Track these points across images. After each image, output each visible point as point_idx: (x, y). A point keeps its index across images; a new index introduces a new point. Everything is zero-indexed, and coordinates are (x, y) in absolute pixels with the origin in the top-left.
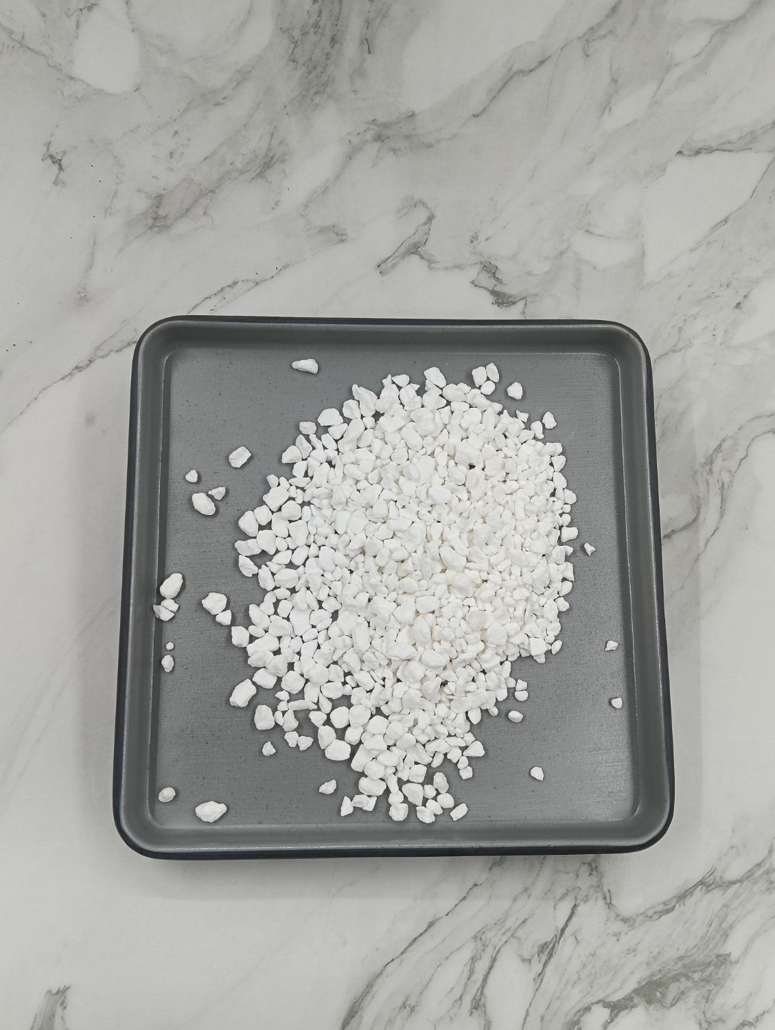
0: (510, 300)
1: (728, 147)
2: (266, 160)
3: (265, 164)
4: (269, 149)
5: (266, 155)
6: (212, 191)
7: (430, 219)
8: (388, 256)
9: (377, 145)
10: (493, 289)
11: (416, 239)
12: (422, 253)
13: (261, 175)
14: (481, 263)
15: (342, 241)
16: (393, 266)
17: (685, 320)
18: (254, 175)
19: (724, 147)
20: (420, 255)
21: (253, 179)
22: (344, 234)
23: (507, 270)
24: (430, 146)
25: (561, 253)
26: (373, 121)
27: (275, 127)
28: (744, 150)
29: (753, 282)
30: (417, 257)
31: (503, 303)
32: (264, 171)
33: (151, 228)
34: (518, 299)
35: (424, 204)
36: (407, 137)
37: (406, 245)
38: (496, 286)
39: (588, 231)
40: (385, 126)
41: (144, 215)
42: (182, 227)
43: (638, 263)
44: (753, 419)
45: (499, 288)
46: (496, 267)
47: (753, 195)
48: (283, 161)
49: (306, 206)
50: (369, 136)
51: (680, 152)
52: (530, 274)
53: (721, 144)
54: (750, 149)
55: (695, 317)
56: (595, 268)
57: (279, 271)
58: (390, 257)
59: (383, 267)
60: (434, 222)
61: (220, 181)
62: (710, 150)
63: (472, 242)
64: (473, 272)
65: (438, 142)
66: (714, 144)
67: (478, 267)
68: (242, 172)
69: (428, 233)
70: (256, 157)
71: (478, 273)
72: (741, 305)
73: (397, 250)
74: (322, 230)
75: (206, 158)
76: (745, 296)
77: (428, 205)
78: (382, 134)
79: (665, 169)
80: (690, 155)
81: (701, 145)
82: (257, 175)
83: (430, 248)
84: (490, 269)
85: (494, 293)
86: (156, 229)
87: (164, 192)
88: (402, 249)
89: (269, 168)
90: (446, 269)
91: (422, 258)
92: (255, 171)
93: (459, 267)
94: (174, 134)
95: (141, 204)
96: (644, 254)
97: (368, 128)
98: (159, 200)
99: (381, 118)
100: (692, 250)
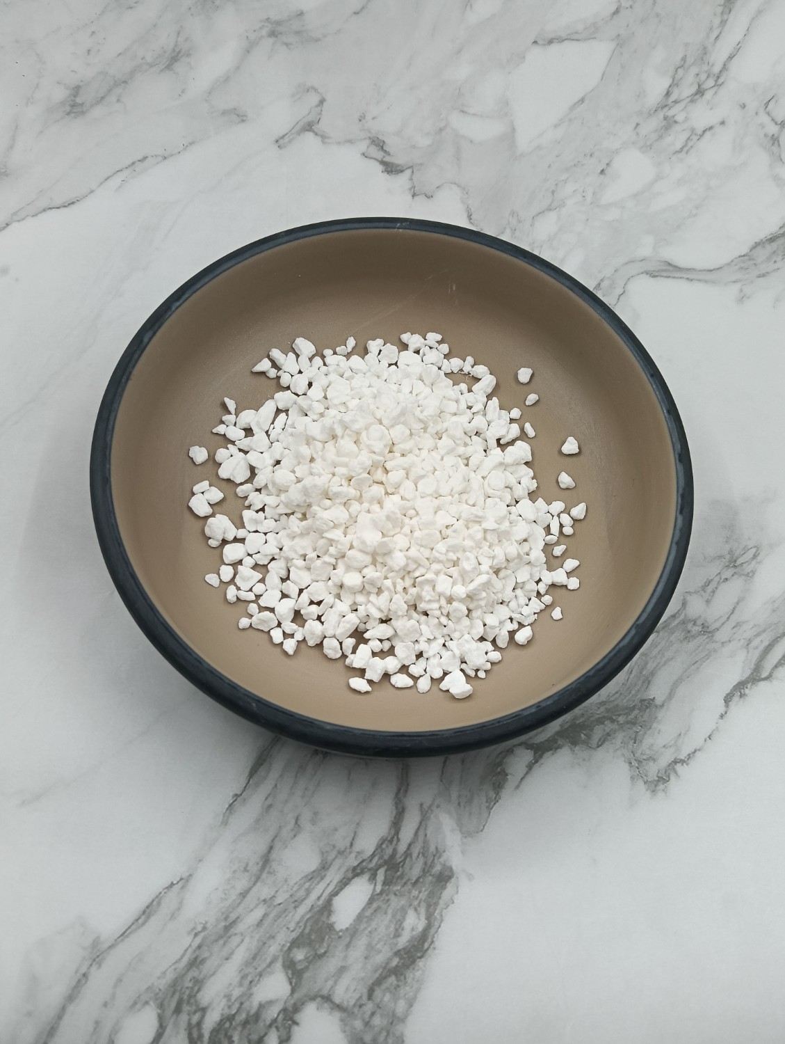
0: (398, 168)
1: (576, 37)
2: (173, 55)
3: (172, 58)
4: (176, 46)
5: (174, 50)
6: (125, 82)
7: (322, 102)
8: (285, 133)
9: (272, 40)
10: (382, 160)
11: (310, 118)
12: (316, 130)
13: (169, 67)
14: (370, 138)
15: (243, 121)
16: (290, 142)
17: (557, 184)
18: (163, 67)
19: (572, 37)
20: (314, 132)
21: (162, 71)
22: (245, 116)
23: (392, 143)
24: (318, 40)
25: (441, 130)
26: (267, 19)
27: (181, 27)
28: (589, 39)
29: (613, 152)
30: (311, 134)
31: (392, 171)
32: (172, 64)
33: (68, 114)
34: (405, 168)
35: (316, 90)
36: (298, 33)
37: (301, 124)
38: (384, 157)
39: (463, 111)
40: (278, 23)
41: (63, 103)
42: (97, 112)
43: (510, 137)
44: (626, 264)
45: (387, 159)
46: (384, 142)
47: (602, 78)
48: (189, 55)
49: (210, 93)
50: (264, 32)
51: (535, 42)
52: (414, 147)
53: (569, 34)
54: (595, 38)
55: (565, 182)
56: (471, 141)
57: (186, 148)
58: (286, 135)
59: (281, 142)
60: (325, 104)
61: (132, 73)
62: (561, 40)
63: (360, 120)
64: (363, 146)
65: (325, 36)
66: (564, 35)
67: (367, 142)
68: (151, 65)
69: (320, 114)
70: (165, 52)
71: (368, 147)
72: (606, 172)
73: (293, 128)
74: (224, 113)
75: (120, 54)
76: (607, 164)
77: (319, 91)
78: (275, 31)
79: (524, 57)
80: (544, 45)
81: (553, 35)
82: (166, 67)
83: (322, 126)
84: (379, 144)
85: (383, 163)
86: (73, 115)
87: (81, 84)
88: (298, 127)
89: (176, 61)
90: (339, 143)
91: (316, 134)
92: (164, 64)
93: (350, 142)
94: (92, 35)
95: (60, 94)
96: (514, 130)
97: (263, 26)
98: (77, 90)
99: (275, 16)
100: (556, 126)
